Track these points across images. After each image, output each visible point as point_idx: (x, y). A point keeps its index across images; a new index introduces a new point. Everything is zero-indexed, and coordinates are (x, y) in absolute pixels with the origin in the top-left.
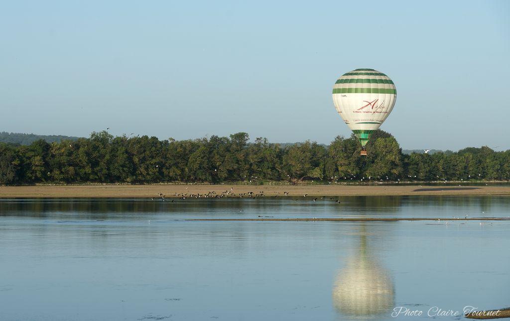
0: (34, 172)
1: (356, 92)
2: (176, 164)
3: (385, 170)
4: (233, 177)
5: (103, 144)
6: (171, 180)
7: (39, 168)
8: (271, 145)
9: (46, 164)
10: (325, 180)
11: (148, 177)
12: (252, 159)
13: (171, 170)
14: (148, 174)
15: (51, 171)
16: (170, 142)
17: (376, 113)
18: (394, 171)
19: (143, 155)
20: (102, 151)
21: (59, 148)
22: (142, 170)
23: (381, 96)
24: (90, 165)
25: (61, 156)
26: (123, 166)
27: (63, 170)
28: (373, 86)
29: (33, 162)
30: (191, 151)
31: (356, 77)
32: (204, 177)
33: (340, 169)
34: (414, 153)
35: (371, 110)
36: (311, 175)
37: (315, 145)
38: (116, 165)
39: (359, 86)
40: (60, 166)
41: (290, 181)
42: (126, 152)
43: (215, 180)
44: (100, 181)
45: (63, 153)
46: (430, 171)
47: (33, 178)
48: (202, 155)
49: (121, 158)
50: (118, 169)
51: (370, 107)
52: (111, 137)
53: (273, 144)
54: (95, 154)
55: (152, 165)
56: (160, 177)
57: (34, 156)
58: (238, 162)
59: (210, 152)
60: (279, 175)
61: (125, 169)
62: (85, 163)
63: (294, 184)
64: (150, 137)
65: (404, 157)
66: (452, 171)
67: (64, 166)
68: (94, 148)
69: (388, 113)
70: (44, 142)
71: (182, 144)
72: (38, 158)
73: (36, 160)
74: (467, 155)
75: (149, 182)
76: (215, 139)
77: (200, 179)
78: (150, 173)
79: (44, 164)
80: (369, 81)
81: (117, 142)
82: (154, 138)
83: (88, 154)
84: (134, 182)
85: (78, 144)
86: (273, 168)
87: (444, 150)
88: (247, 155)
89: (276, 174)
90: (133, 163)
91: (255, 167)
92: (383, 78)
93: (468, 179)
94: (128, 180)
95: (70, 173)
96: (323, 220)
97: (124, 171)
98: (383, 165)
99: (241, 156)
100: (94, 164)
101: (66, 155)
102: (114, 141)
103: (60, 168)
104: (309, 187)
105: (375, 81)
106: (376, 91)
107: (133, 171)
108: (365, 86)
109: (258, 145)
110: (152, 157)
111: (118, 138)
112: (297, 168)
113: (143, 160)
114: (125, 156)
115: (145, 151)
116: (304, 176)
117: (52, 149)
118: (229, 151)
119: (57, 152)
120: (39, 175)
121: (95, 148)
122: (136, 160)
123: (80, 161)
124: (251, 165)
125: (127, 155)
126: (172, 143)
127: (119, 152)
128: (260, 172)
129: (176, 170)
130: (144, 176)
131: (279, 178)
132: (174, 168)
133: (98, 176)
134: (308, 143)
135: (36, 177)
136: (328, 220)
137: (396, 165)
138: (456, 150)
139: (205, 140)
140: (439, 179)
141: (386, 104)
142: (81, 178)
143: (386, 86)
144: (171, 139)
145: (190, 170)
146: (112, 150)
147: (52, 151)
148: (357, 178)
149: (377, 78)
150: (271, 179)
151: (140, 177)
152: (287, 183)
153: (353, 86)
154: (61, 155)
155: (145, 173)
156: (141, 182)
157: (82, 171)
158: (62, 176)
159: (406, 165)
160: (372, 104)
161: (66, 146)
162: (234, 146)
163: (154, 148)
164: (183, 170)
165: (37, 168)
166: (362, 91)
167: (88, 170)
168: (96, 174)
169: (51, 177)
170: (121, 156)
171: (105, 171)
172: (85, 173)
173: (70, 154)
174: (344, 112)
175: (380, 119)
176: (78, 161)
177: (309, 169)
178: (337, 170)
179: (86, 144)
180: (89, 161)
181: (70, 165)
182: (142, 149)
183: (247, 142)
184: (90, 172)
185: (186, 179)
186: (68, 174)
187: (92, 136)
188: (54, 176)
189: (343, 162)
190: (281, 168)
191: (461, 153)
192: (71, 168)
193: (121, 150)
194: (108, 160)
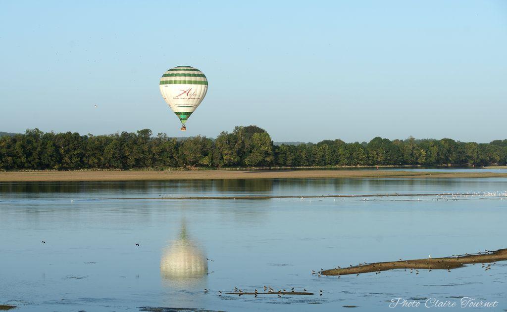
1: (175, 83)
2: (94, 155)
3: (260, 158)
4: (139, 164)
5: (35, 139)
6: (90, 167)
8: (170, 139)
10: (213, 166)
11: (72, 165)
12: (155, 150)
13: (90, 159)
14: (71, 162)
16: (89, 137)
17: (190, 99)
18: (267, 159)
19: (67, 147)
20: (35, 144)
22: (67, 159)
23: (194, 86)
24: (25, 155)
26: (52, 156)
28: (187, 78)
30: (106, 144)
31: (175, 72)
32: (116, 165)
33: (225, 157)
34: (283, 145)
35: (186, 97)
36: (201, 163)
37: (204, 139)
38: (46, 155)
39: (178, 78)
41: (185, 167)
42: (54, 145)
43: (125, 167)
44: (33, 168)
46: (295, 159)
48: (115, 147)
49: (50, 150)
50: (48, 159)
51: (185, 94)
52: (42, 133)
53: (171, 138)
54: (29, 147)
55: (74, 155)
56: (81, 165)
58: (143, 152)
59: (121, 145)
60: (176, 162)
61: (53, 158)
62: (21, 154)
63: (188, 170)
64: (73, 133)
65: (275, 148)
66: (312, 159)
69: (201, 100)
71: (99, 139)
74: (324, 146)
75: (72, 169)
76: (125, 134)
77: (113, 166)
78: (73, 161)
80: (185, 75)
81: (47, 137)
82: (76, 134)
83: (23, 147)
84: (60, 169)
86: (171, 157)
87: (306, 142)
88: (151, 147)
89: (174, 162)
90: (60, 153)
91: (157, 156)
92: (196, 72)
93: (325, 165)
94: (56, 167)
96: (211, 198)
97: (52, 160)
98: (258, 154)
99: (146, 148)
100: (28, 155)
102: (44, 136)
104: (200, 172)
105: (190, 75)
106: (190, 82)
107: (60, 160)
108: (182, 78)
109: (159, 139)
110: (75, 149)
111: (47, 134)
112: (190, 157)
113: (67, 151)
114: (53, 148)
115: (69, 144)
116: (196, 164)
118: (136, 144)
121: (29, 142)
122: (62, 151)
123: (17, 152)
124: (154, 154)
126: (91, 138)
127: (48, 145)
128: (161, 161)
129: (94, 159)
130: (68, 164)
131: (176, 165)
132: (92, 158)
134: (199, 137)
136: (214, 198)
137: (270, 154)
138: (316, 142)
139: (117, 135)
140: (303, 165)
141: (198, 93)
142: (18, 166)
143: (198, 79)
144: (90, 134)
145: (105, 159)
146: (43, 144)
148: (239, 164)
149: (191, 72)
150: (170, 166)
151: (65, 165)
152: (182, 169)
153: (173, 78)
155: (69, 162)
156: (66, 169)
157: (19, 161)
159: (276, 154)
160: (187, 92)
161: (5, 141)
162: (141, 140)
163: (76, 142)
164: (99, 159)
166: (180, 82)
167: (23, 159)
168: (30, 163)
170: (50, 148)
171: (37, 160)
172: (21, 162)
174: (167, 99)
175: (194, 103)
176: (15, 152)
177: (200, 157)
178: (222, 158)
179: (21, 139)
182: (67, 143)
183: (151, 137)
184: (25, 161)
185: (102, 166)
189: (227, 152)
190: (178, 157)
191: (320, 144)
193: (50, 143)
194: (39, 152)
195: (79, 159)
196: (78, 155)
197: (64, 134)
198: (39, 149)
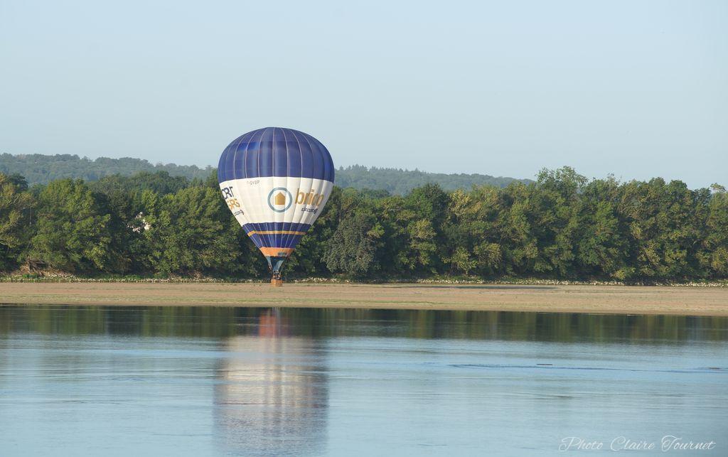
0: (414, 253)
5: (564, 195)
6: (715, 276)
7: (425, 244)
9: (441, 238)
13: (717, 254)
14: (663, 262)
15: (450, 253)
16: (713, 192)
19: (652, 221)
20: (563, 211)
21: (469, 203)
24: (535, 240)
25: (473, 219)
26: (607, 244)
27: (476, 250)
29: (413, 233)
38: (592, 240)
40: (470, 242)
42: (615, 213)
44: (557, 275)
45: (477, 214)
47: (412, 266)
49: (603, 226)
50: (597, 251)
52: (583, 180)
54: (547, 217)
55: (672, 242)
56: (690, 271)
57: (416, 219)
61: (612, 250)
62: (524, 237)
67: (479, 242)
68: (544, 203)
70: (436, 190)
72: (424, 223)
73: (418, 227)
75: (664, 280)
78: (668, 260)
79: (435, 238)
81: (596, 192)
82: (679, 185)
83: (530, 217)
84: (631, 281)
85: (508, 195)
90: (631, 238)
94: (619, 274)
95: (492, 256)
97: (609, 255)
100: (545, 238)
101: (484, 219)
102: (589, 188)
103: (470, 248)
107: (631, 256)
110: (673, 226)
111: (597, 182)
113: (653, 232)
114: (615, 221)
115: (656, 212)
117: (454, 205)
119: (463, 211)
120: (425, 261)
121: (548, 204)
122: (637, 231)
123: (514, 231)
125: (616, 220)
126: (719, 195)
127: (598, 214)
130: (654, 268)
132: (722, 250)
133: (552, 265)
135: (418, 264)
142: (516, 269)
144: (716, 186)
146: (585, 209)
147: (453, 210)
151: (646, 270)
154: (473, 218)
155: (656, 260)
156: (648, 281)
157: (517, 254)
158: (473, 264)
161: (483, 199)
163: (676, 207)
165: (420, 246)
167: (531, 251)
168: (548, 260)
169: (449, 264)
170: (604, 220)
171: (567, 255)
172: (524, 258)
173: (492, 216)
176: (509, 231)
179: (526, 195)
180: (534, 233)
181: (492, 241)
182: (651, 208)
184: (534, 256)
186: (487, 258)
187: (541, 177)
188: (455, 264)
192: (494, 247)
193: (605, 208)
194: (574, 231)
195: (684, 253)
196: (684, 243)
197: (644, 183)
198: (573, 223)
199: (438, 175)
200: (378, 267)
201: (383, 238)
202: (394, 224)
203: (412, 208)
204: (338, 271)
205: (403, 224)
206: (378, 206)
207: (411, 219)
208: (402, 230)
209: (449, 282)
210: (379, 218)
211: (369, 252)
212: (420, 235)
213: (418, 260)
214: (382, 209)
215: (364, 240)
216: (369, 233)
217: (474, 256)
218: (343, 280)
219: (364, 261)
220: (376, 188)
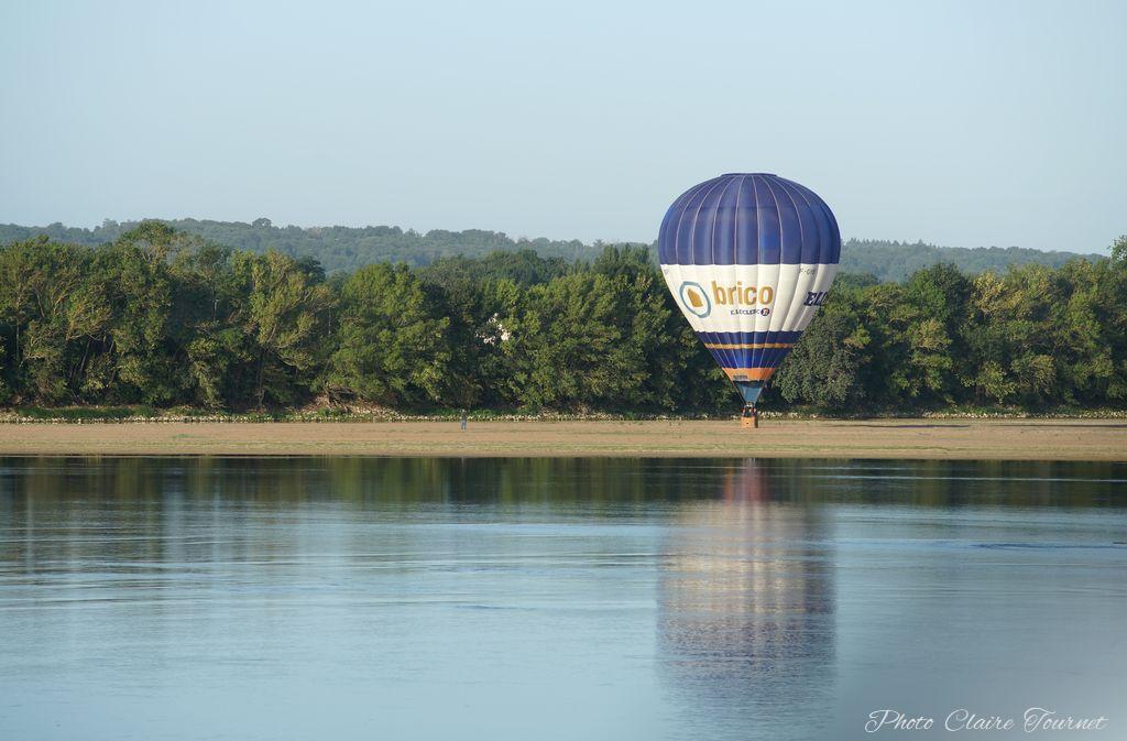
0: (918, 372)
7: (933, 360)
9: (959, 348)
15: (974, 371)
21: (1003, 293)
25: (1009, 318)
27: (1016, 365)
29: (915, 340)
40: (1006, 353)
45: (1016, 309)
47: (914, 393)
57: (920, 319)
67: (1020, 353)
68: (1122, 290)
70: (951, 272)
72: (932, 325)
73: (923, 332)
79: (950, 347)
85: (1065, 279)
95: (1040, 375)
101: (1027, 317)
103: (1005, 363)
117: (980, 296)
119: (994, 306)
120: (934, 384)
135: (924, 389)
147: (978, 303)
154: (1010, 315)
158: (1011, 388)
165: (926, 360)
169: (973, 388)
173: (1039, 312)
180: (1106, 338)
181: (1040, 351)
186: (1032, 378)
187: (1118, 250)
188: (983, 388)
192: (1044, 360)
199: (955, 250)
200: (862, 394)
201: (868, 349)
202: (886, 327)
203: (912, 302)
204: (800, 401)
205: (901, 326)
206: (860, 300)
207: (912, 319)
208: (898, 337)
209: (974, 415)
210: (864, 318)
211: (847, 371)
212: (927, 344)
213: (924, 382)
214: (866, 304)
215: (838, 353)
216: (846, 341)
217: (1011, 376)
218: (807, 415)
219: (839, 385)
220: (857, 272)
